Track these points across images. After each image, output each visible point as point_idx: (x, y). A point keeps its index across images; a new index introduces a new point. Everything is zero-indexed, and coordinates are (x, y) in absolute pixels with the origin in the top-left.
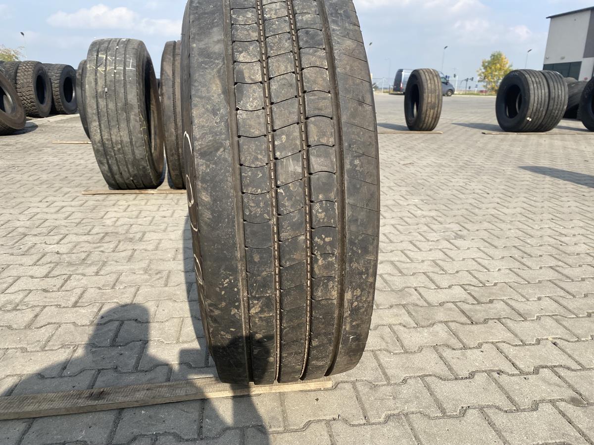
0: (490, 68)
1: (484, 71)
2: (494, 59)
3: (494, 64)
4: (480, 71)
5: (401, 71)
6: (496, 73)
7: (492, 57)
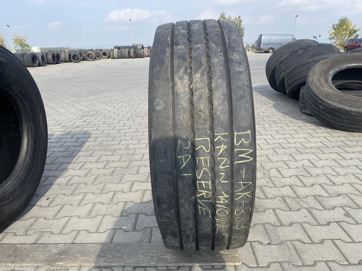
0: (339, 29)
1: (334, 31)
2: (341, 22)
3: (341, 26)
4: (331, 32)
5: (261, 36)
6: (344, 33)
7: (340, 21)
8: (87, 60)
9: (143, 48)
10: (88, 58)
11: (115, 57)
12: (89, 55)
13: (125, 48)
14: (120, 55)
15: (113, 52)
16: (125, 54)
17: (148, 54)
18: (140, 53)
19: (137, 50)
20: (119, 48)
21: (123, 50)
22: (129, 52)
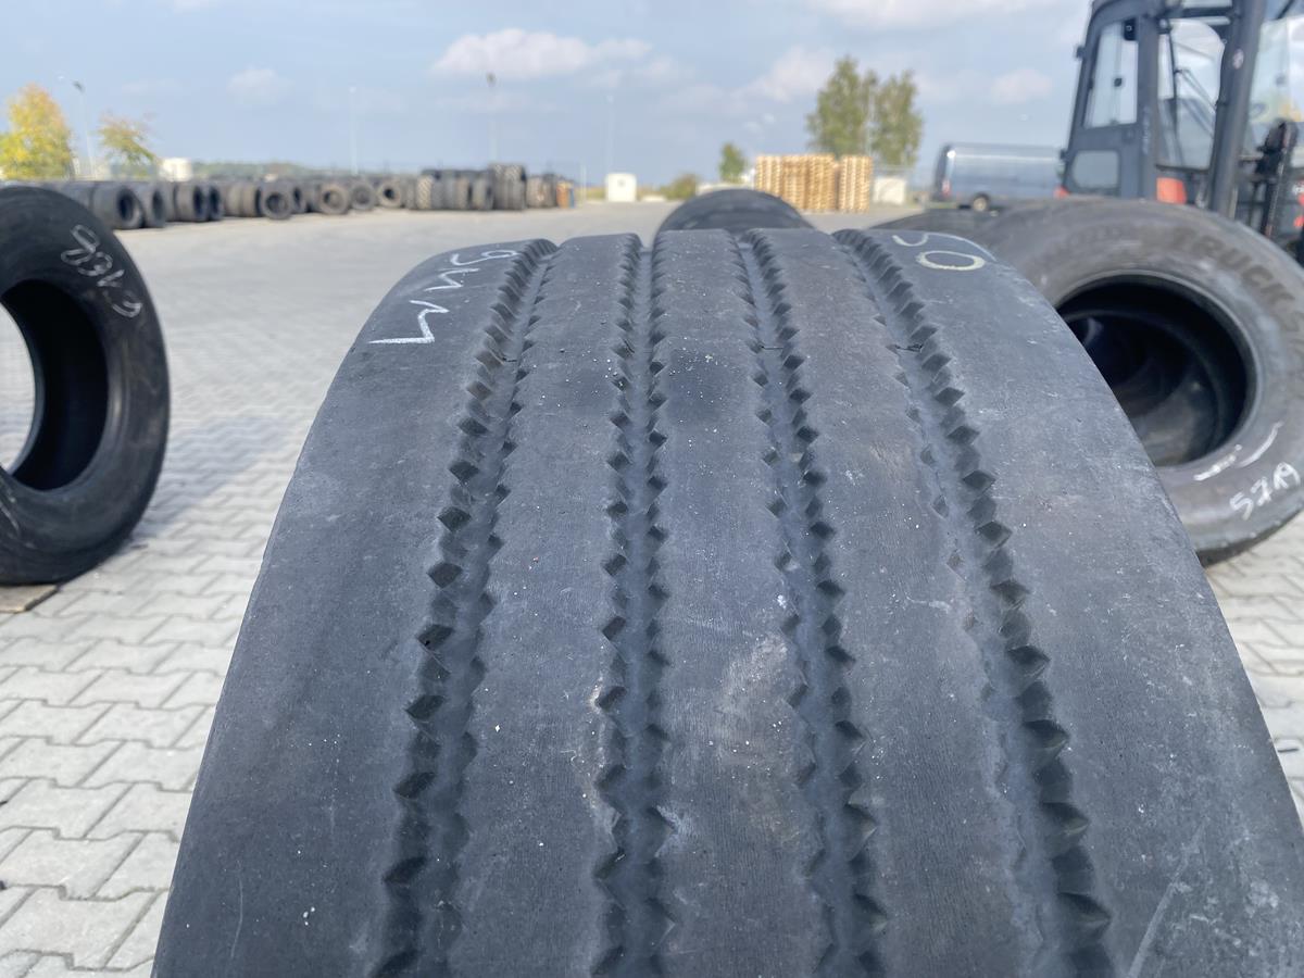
8: (321, 213)
9: (523, 178)
11: (422, 205)
13: (458, 174)
14: (440, 196)
15: (416, 190)
16: (455, 196)
17: (540, 197)
18: (511, 195)
19: (498, 186)
20: (437, 175)
21: (451, 183)
22: (470, 192)
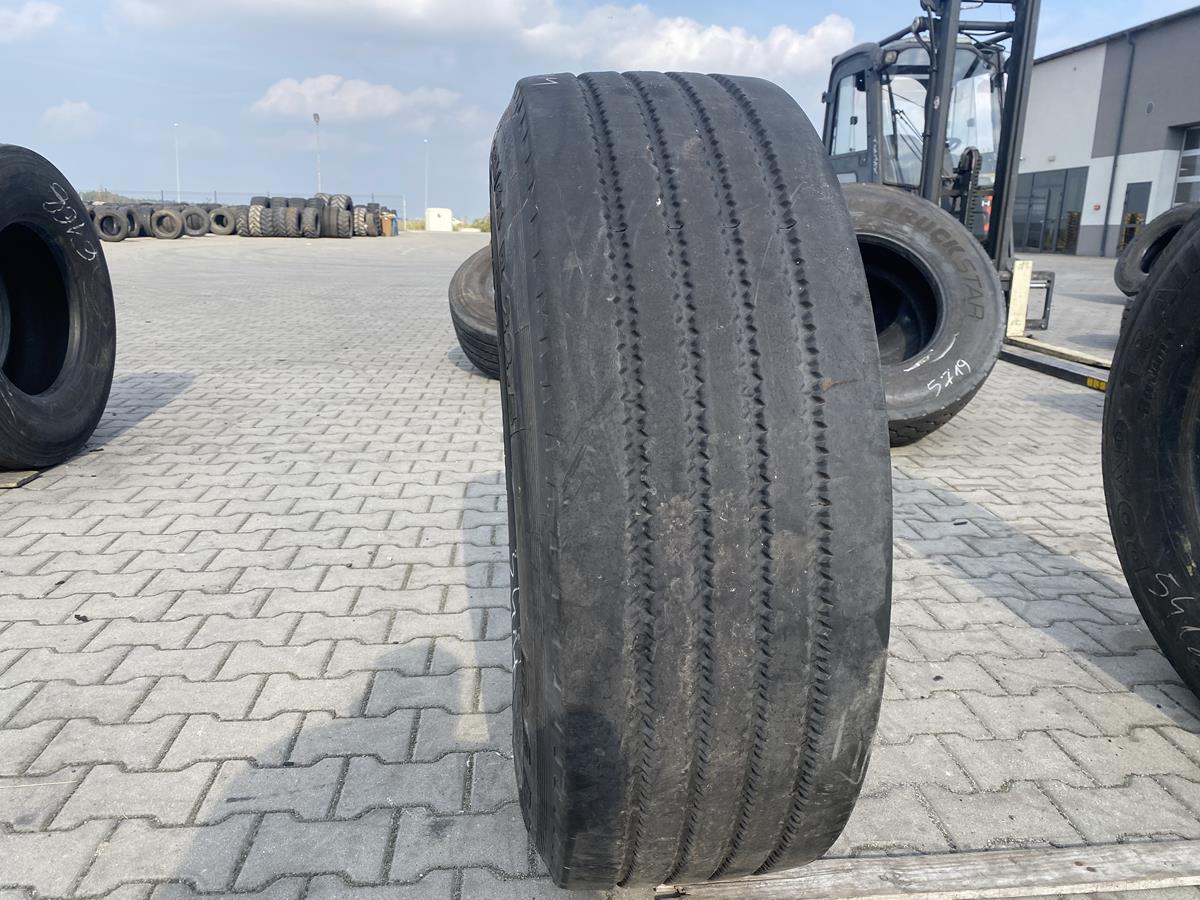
8: (154, 236)
9: (349, 207)
10: (157, 230)
11: (252, 232)
12: (160, 220)
13: (287, 203)
14: (270, 224)
15: (248, 216)
16: (285, 224)
17: (366, 226)
18: (338, 224)
19: (326, 214)
20: (268, 204)
21: (282, 209)
22: (300, 218)
